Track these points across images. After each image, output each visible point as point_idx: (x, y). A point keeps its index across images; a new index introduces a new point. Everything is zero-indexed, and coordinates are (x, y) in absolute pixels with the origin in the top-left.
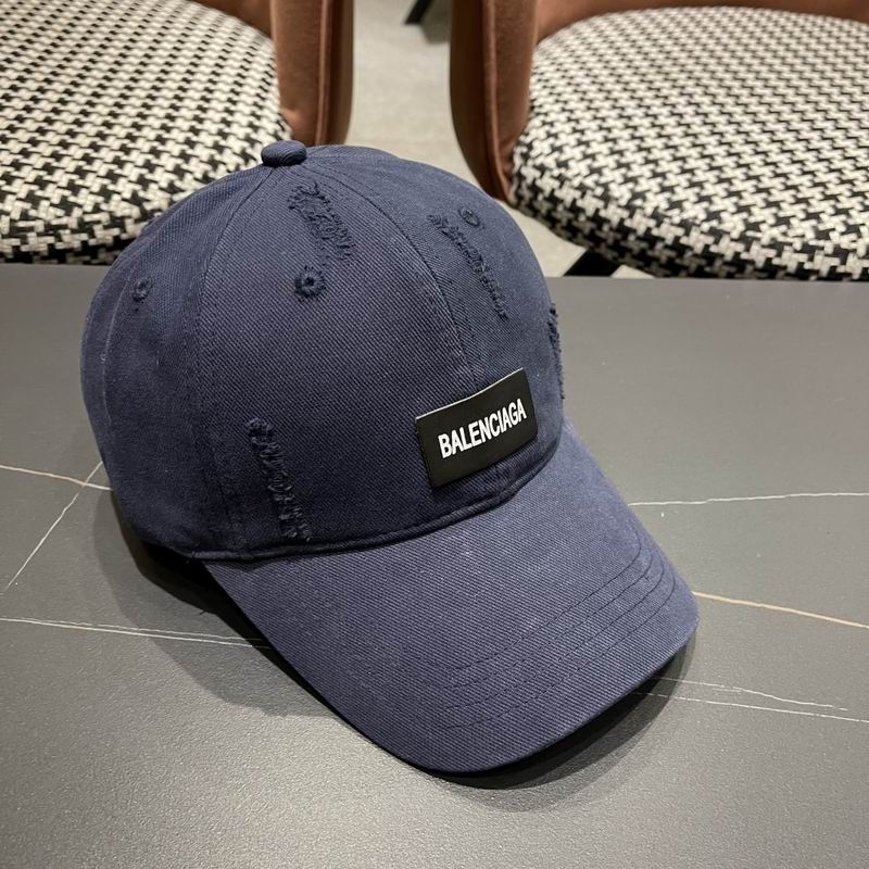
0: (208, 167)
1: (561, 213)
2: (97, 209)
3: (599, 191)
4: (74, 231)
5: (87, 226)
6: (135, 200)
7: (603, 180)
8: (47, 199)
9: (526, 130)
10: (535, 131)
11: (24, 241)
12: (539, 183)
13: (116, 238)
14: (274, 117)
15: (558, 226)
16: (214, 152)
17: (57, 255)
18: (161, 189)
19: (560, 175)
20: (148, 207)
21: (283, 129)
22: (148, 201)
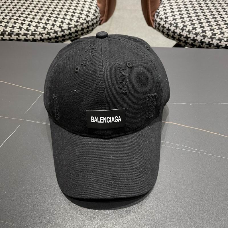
0: (78, 19)
1: (166, 31)
2: (51, 29)
3: (175, 25)
4: (46, 34)
5: (49, 33)
6: (60, 27)
7: (176, 22)
8: (40, 26)
9: (158, 8)
10: (161, 8)
11: (35, 36)
12: (160, 23)
13: (56, 36)
14: (95, 5)
15: (165, 34)
16: (79, 15)
17: (42, 40)
18: (66, 24)
19: (166, 20)
20: (63, 28)
21: (97, 9)
22: (63, 27)
